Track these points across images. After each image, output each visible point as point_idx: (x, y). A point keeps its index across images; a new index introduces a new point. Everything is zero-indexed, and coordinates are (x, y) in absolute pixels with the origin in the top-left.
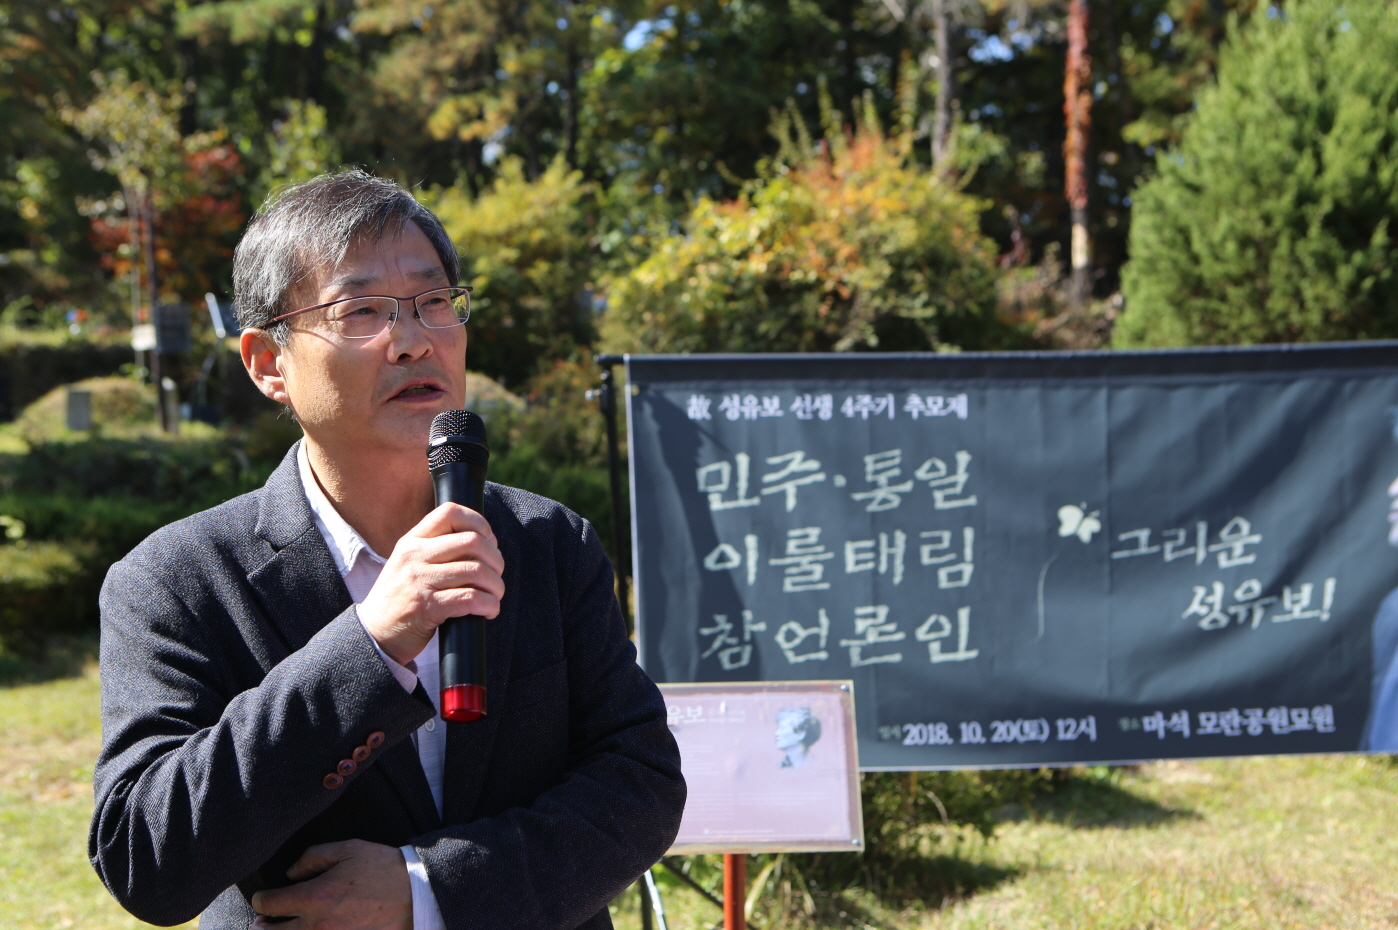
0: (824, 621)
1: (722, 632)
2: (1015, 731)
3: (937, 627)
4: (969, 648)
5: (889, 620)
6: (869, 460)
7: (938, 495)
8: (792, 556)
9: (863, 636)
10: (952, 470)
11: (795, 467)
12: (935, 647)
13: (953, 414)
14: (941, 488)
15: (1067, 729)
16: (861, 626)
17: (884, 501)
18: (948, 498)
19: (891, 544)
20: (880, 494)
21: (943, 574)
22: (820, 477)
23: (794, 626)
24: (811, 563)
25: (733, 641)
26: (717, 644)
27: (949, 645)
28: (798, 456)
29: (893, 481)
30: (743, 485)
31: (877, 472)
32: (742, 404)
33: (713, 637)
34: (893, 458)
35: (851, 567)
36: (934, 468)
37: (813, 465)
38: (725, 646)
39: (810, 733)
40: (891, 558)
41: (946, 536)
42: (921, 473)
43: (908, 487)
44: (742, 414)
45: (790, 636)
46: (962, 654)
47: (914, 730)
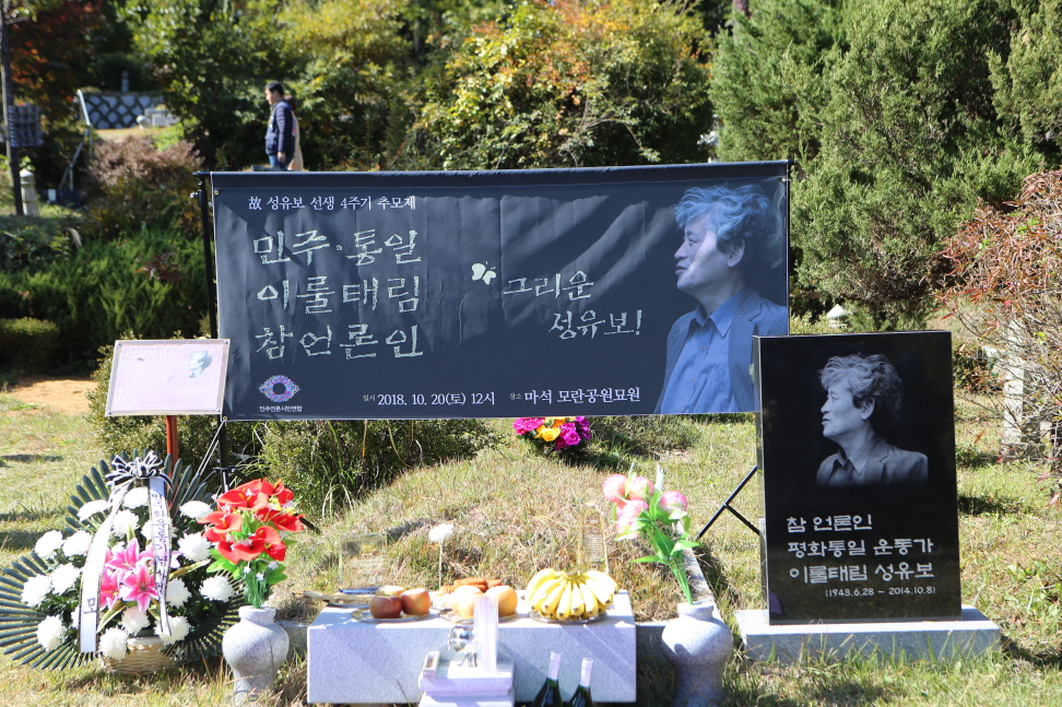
0: (329, 332)
1: (268, 337)
2: (446, 399)
3: (398, 337)
4: (416, 351)
5: (368, 333)
6: (357, 235)
7: (398, 256)
8: (310, 292)
9: (353, 341)
10: (406, 241)
11: (311, 239)
12: (397, 349)
13: (408, 207)
14: (399, 252)
15: (477, 399)
16: (352, 335)
17: (366, 259)
18: (403, 258)
19: (370, 285)
20: (363, 255)
21: (401, 304)
22: (327, 245)
23: (310, 334)
24: (321, 297)
25: (275, 343)
26: (265, 344)
27: (406, 348)
28: (315, 232)
29: (370, 248)
30: (281, 250)
31: (362, 242)
32: (280, 201)
33: (264, 339)
34: (372, 233)
35: (346, 300)
36: (396, 240)
37: (323, 238)
38: (270, 345)
39: (206, 362)
40: (370, 295)
41: (403, 280)
42: (388, 243)
43: (380, 251)
44: (281, 207)
45: (308, 340)
46: (413, 354)
47: (384, 398)
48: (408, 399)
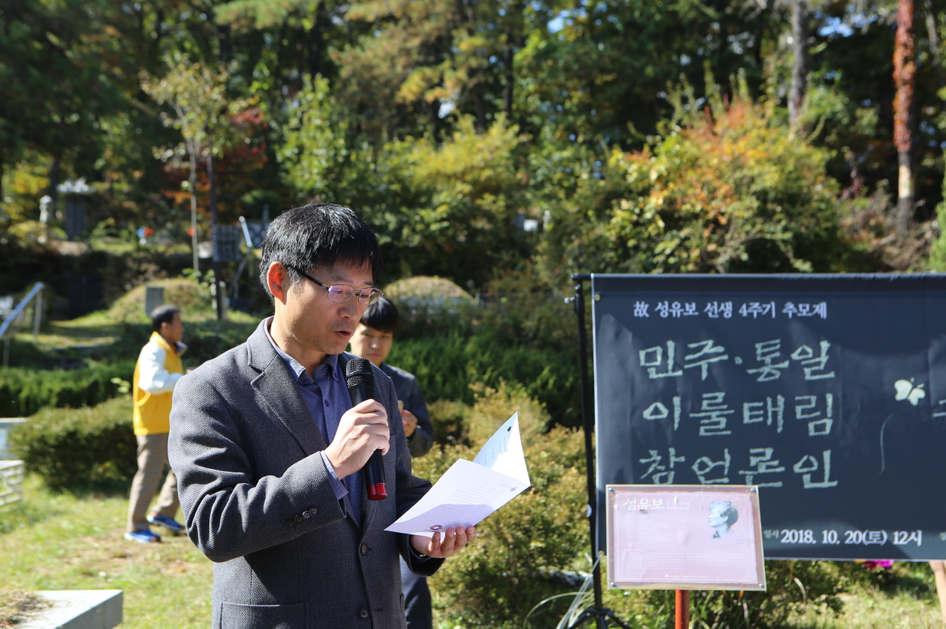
0: (727, 457)
1: (654, 461)
2: (862, 537)
3: (808, 464)
4: (831, 480)
5: (773, 458)
6: (758, 346)
7: (807, 371)
8: (706, 411)
9: (755, 468)
10: (817, 353)
11: (707, 350)
12: (807, 478)
13: (817, 315)
14: (808, 366)
15: (900, 538)
16: (753, 461)
17: (769, 375)
18: (813, 373)
19: (775, 404)
20: (766, 370)
21: (811, 426)
22: (725, 357)
23: (705, 459)
24: (718, 416)
25: (663, 468)
26: (651, 470)
27: (818, 476)
28: (710, 343)
29: (775, 361)
30: (671, 362)
31: (764, 355)
32: (670, 307)
33: (649, 465)
34: (775, 345)
35: (746, 420)
36: (804, 352)
37: (720, 349)
38: (656, 471)
39: (731, 517)
40: (775, 414)
41: (814, 399)
42: (795, 356)
43: (786, 364)
44: (670, 314)
45: (703, 466)
46: (826, 484)
47: (789, 534)
48: (818, 536)
